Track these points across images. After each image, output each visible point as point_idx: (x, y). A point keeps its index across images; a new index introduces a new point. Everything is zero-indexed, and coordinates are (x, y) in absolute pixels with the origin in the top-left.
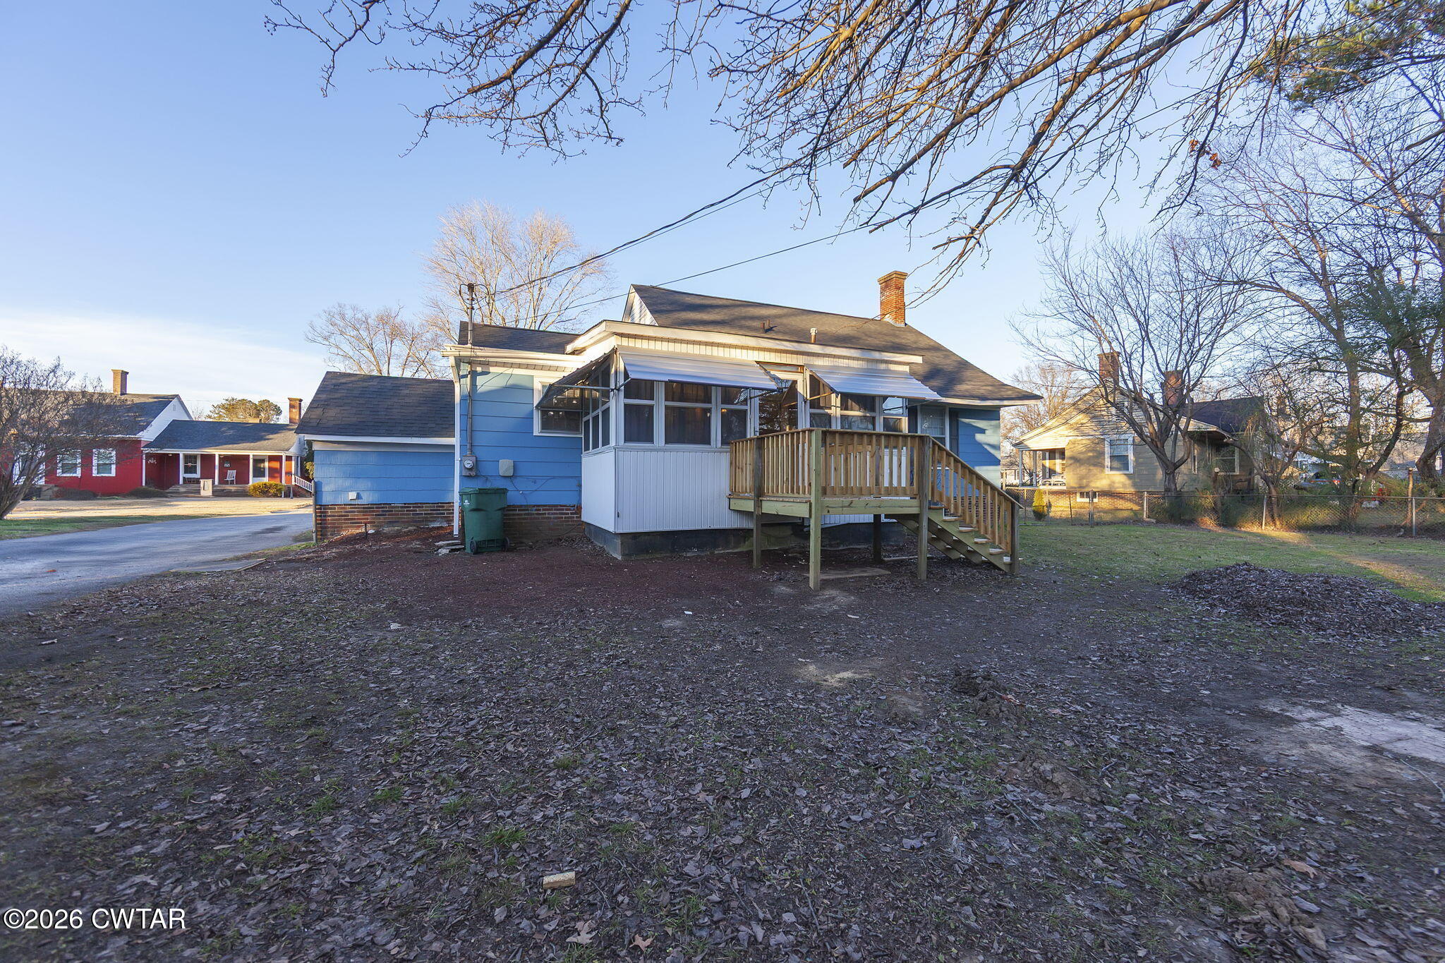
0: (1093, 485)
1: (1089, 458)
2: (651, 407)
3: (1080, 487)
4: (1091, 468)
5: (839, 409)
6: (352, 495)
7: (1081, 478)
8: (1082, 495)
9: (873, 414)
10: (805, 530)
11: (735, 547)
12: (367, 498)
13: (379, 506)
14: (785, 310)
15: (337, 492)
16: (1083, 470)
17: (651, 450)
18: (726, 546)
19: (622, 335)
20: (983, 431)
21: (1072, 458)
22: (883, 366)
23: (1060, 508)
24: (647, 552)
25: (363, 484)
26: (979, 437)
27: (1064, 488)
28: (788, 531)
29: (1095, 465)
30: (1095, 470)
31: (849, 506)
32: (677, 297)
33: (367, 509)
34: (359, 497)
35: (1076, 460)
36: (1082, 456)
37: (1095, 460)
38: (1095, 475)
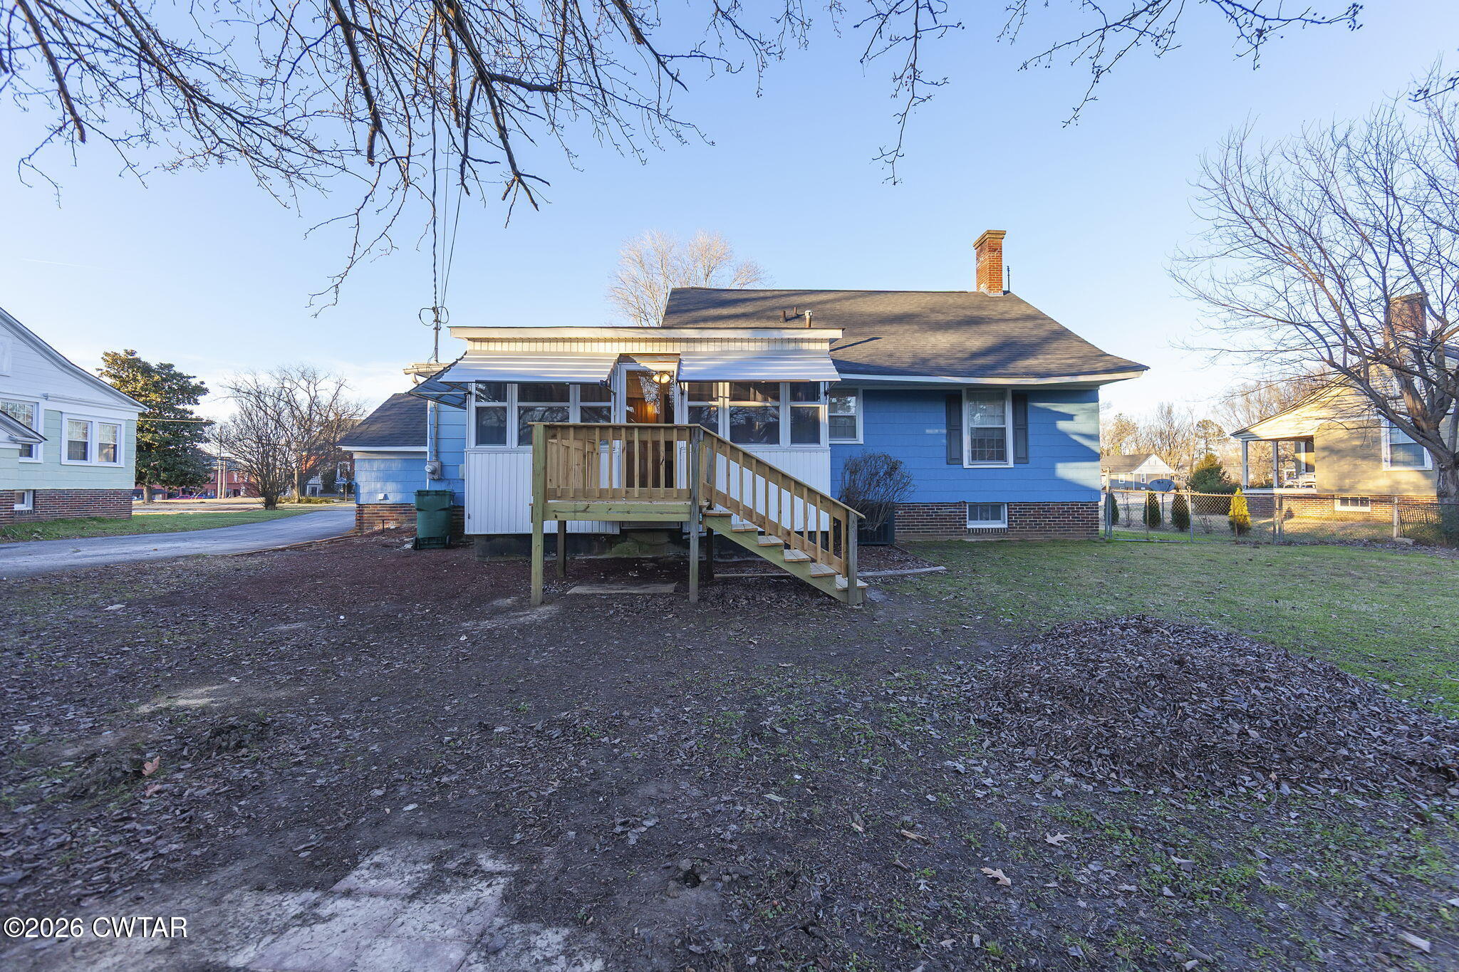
0: (1361, 486)
1: (1354, 449)
2: (504, 409)
3: (1341, 490)
4: (1359, 462)
5: (727, 400)
6: (381, 496)
7: (1343, 476)
8: (1344, 501)
9: (776, 404)
10: (684, 537)
11: (602, 553)
12: (393, 499)
13: (402, 505)
14: (841, 294)
15: (370, 493)
16: (1345, 465)
17: (503, 452)
18: (589, 552)
19: (474, 340)
20: (1070, 417)
21: (1324, 449)
22: (792, 346)
23: (1307, 518)
24: (502, 554)
25: (391, 487)
26: (1062, 425)
27: (1313, 491)
28: (664, 539)
29: (1365, 457)
30: (1364, 465)
31: (585, 511)
32: (715, 295)
33: (394, 507)
34: (386, 497)
35: (1332, 451)
36: (1343, 446)
37: (1366, 451)
38: (1364, 472)
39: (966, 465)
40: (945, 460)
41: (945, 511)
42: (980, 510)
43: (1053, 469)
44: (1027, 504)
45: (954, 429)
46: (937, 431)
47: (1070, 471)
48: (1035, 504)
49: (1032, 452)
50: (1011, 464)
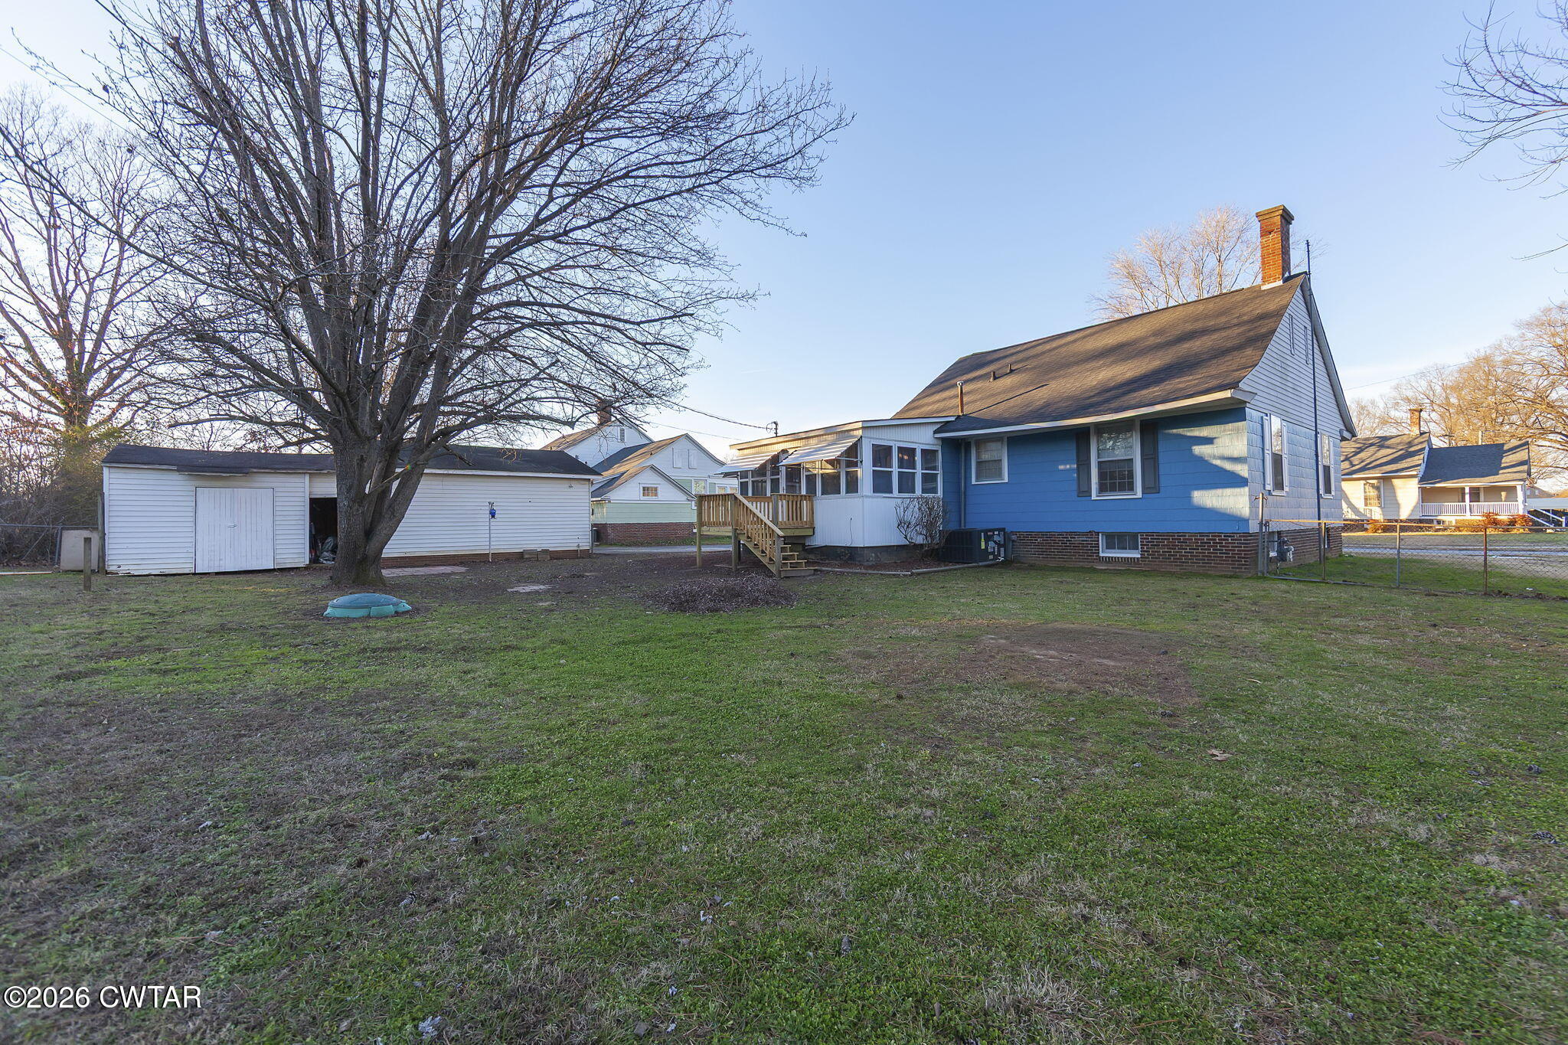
26: (1198, 450)
39: (1094, 497)
40: (1076, 493)
41: (1078, 539)
42: (1116, 540)
43: (1190, 498)
44: (1159, 534)
45: (1083, 464)
46: (1068, 467)
47: (1208, 498)
48: (1168, 534)
49: (1163, 481)
50: (1139, 495)
